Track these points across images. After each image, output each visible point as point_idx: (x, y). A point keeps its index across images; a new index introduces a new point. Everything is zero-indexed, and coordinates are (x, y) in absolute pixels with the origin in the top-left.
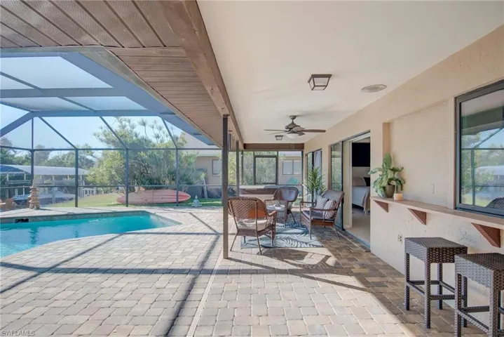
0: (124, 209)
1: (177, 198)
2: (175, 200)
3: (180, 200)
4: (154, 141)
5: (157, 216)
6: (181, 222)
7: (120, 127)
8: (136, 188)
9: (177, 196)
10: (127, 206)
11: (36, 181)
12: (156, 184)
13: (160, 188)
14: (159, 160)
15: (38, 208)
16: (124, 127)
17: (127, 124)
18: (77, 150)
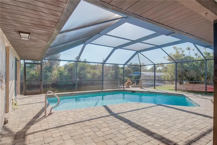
0: (174, 92)
1: (206, 90)
2: (204, 90)
3: (208, 91)
4: (195, 57)
5: (188, 98)
6: (200, 105)
7: (176, 52)
8: (184, 82)
9: (206, 88)
10: (176, 91)
11: (142, 78)
12: (195, 81)
13: (198, 83)
14: (197, 67)
15: (142, 88)
16: (178, 52)
17: (180, 50)
18: (155, 65)
